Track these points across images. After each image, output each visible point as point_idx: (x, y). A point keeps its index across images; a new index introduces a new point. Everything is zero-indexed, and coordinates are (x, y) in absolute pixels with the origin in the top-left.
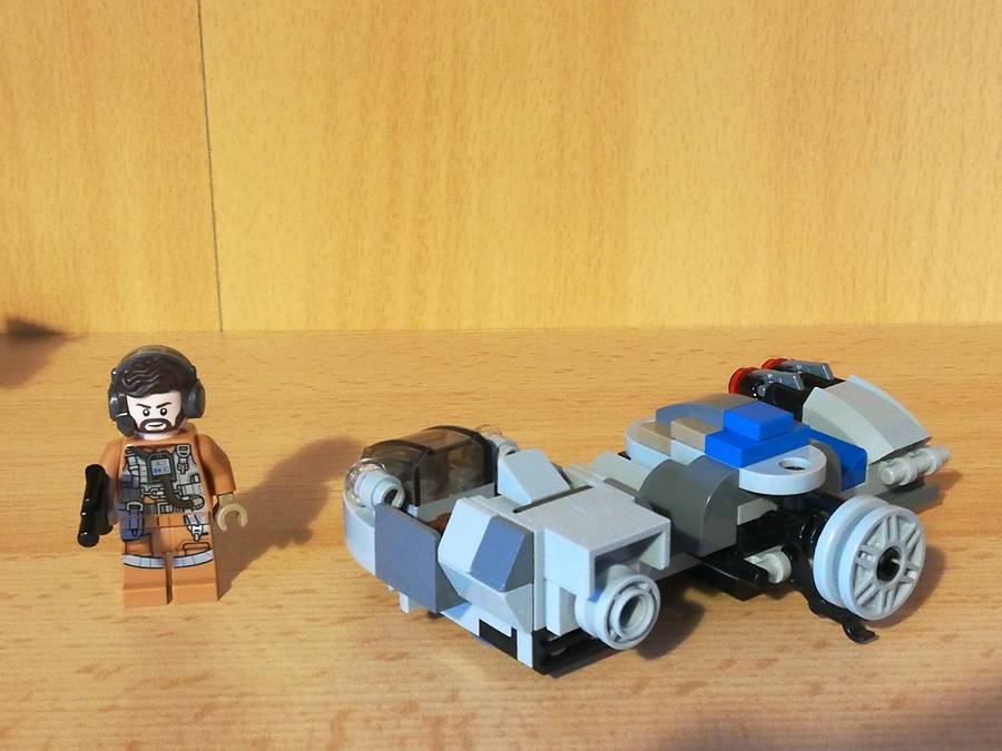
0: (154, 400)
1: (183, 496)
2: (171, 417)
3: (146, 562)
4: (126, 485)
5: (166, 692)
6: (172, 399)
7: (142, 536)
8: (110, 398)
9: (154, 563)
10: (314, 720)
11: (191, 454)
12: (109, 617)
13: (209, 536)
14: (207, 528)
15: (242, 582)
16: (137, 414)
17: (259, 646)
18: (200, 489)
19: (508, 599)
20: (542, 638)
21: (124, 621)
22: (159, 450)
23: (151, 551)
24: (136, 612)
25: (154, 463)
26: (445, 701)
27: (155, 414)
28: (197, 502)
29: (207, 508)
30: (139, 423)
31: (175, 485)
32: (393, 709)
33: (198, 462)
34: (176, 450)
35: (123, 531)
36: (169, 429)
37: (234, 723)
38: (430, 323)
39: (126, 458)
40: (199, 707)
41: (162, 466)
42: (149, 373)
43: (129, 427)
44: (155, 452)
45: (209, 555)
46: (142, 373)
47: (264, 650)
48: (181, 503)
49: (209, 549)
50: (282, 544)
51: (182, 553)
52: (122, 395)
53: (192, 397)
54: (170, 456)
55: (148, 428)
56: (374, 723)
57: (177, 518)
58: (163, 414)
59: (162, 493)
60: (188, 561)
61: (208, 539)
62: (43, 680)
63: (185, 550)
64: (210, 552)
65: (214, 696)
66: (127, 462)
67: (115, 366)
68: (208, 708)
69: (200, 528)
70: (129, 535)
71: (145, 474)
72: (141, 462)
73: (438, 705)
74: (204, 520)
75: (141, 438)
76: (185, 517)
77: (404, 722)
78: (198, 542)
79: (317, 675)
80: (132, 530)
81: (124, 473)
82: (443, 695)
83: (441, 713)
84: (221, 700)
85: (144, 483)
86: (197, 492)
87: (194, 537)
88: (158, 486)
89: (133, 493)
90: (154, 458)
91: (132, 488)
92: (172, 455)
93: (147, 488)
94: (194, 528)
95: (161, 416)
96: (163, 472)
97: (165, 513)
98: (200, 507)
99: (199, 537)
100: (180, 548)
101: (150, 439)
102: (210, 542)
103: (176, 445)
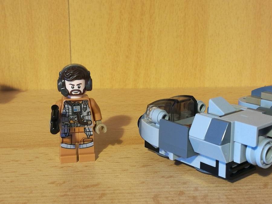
0: (76, 82)
1: (84, 120)
2: (82, 89)
3: (69, 146)
4: (64, 115)
5: (85, 190)
6: (82, 82)
7: (69, 136)
9: (72, 147)
10: (146, 198)
11: (88, 104)
12: (56, 166)
13: (93, 136)
14: (92, 133)
15: (101, 155)
16: (69, 88)
17: (116, 174)
18: (90, 118)
19: (222, 148)
20: (230, 166)
21: (62, 167)
23: (71, 141)
24: (65, 165)
25: (74, 107)
26: (194, 191)
27: (76, 88)
28: (89, 122)
29: (93, 125)
30: (70, 91)
31: (82, 116)
32: (175, 194)
34: (82, 102)
35: (62, 134)
36: (81, 94)
37: (115, 199)
39: (64, 105)
40: (99, 194)
41: (77, 109)
42: (75, 71)
43: (66, 93)
44: (75, 103)
47: (117, 176)
48: (83, 123)
50: (113, 143)
51: (82, 143)
52: (63, 81)
55: (73, 93)
56: (170, 198)
57: (82, 129)
58: (79, 88)
59: (77, 119)
60: (85, 146)
62: (36, 187)
63: (84, 141)
64: (93, 142)
65: (104, 191)
66: (64, 107)
68: (103, 195)
69: (90, 133)
70: (64, 135)
71: (71, 111)
72: (70, 107)
73: (192, 192)
74: (91, 129)
75: (70, 98)
76: (85, 128)
77: (181, 198)
78: (89, 138)
79: (141, 183)
80: (65, 133)
81: (63, 111)
82: (192, 189)
83: (194, 195)
84: (107, 192)
85: (70, 115)
86: (90, 119)
87: (87, 136)
88: (76, 116)
89: (66, 119)
90: (75, 105)
91: (66, 117)
92: (81, 104)
93: (71, 117)
94: (88, 133)
95: (78, 89)
96: (77, 111)
97: (78, 127)
98: (90, 124)
99: (89, 136)
100: (82, 140)
101: (73, 98)
102: (93, 138)
103: (83, 100)
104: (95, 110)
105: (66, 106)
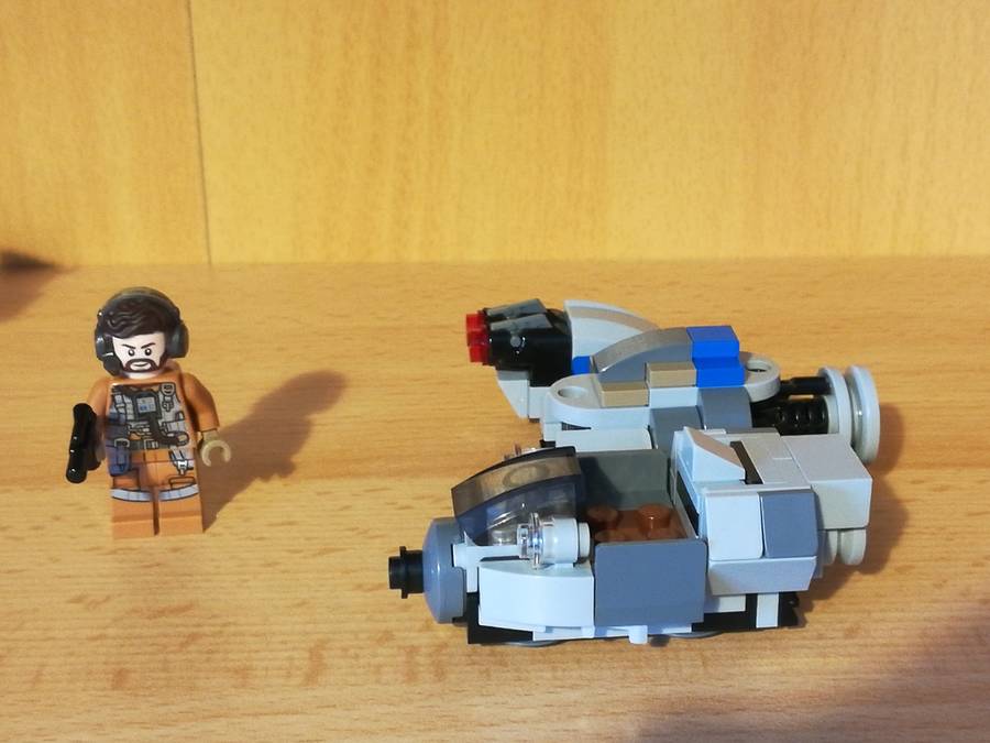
0: (139, 341)
1: (168, 433)
2: (156, 357)
3: (133, 496)
4: (113, 422)
5: (153, 622)
6: (156, 340)
7: (130, 471)
8: (96, 339)
9: (141, 496)
10: (294, 649)
11: (175, 392)
12: (98, 548)
13: (194, 471)
14: (192, 464)
15: (226, 515)
16: (122, 353)
17: (243, 577)
18: (184, 426)
21: (114, 552)
22: (144, 389)
23: (138, 484)
24: (123, 543)
25: (140, 401)
26: (420, 631)
27: (140, 354)
28: (182, 438)
29: (191, 444)
30: (124, 363)
31: (160, 422)
32: (368, 638)
33: (182, 400)
34: (160, 389)
35: (111, 467)
36: (154, 368)
37: (218, 652)
38: (414, 256)
39: (113, 396)
40: (184, 636)
41: (147, 404)
42: (134, 314)
43: (115, 367)
44: (140, 390)
45: (194, 489)
46: (126, 315)
47: (247, 581)
48: (166, 440)
49: (194, 483)
50: (266, 477)
51: (168, 487)
52: (107, 335)
53: (176, 337)
54: (154, 395)
55: (133, 367)
56: (352, 652)
57: (163, 453)
58: (147, 354)
59: (147, 430)
60: (175, 494)
61: (193, 473)
62: (36, 610)
63: (171, 484)
64: (196, 486)
65: (199, 625)
66: (114, 400)
67: (101, 307)
68: (193, 637)
69: (185, 463)
70: (117, 470)
71: (131, 411)
72: (127, 400)
73: (412, 635)
74: (189, 455)
75: (126, 377)
76: (171, 453)
77: (380, 651)
78: (183, 476)
79: (299, 605)
80: (120, 466)
81: (110, 411)
82: (418, 625)
83: (415, 643)
84: (206, 629)
85: (131, 421)
86: (182, 429)
87: (179, 471)
88: (145, 423)
89: (119, 430)
90: (140, 397)
91: (119, 425)
92: (156, 393)
93: (133, 425)
94: (180, 463)
95: (147, 357)
96: (149, 410)
97: (151, 449)
98: (185, 443)
99: (185, 472)
100: (167, 482)
101: (136, 378)
102: (195, 476)
103: (160, 384)
104: (198, 404)
105: (118, 398)
